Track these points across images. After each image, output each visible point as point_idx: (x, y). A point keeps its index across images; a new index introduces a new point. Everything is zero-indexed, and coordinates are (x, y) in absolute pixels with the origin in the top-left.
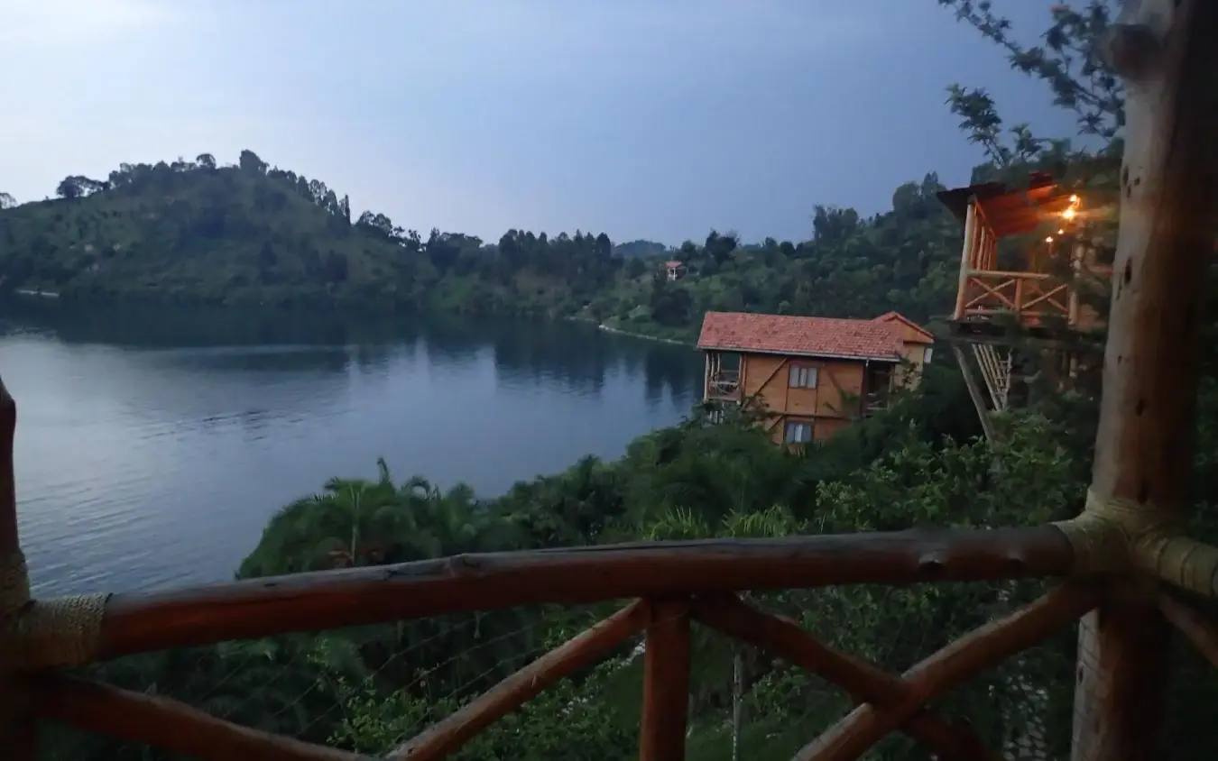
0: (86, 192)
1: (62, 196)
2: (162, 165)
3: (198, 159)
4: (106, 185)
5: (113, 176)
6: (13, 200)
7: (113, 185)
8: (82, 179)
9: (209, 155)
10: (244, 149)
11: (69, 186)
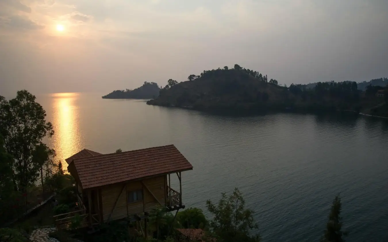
0: (194, 79)
1: (189, 80)
4: (199, 76)
6: (177, 82)
7: (201, 76)
8: (194, 76)
9: (227, 67)
10: (235, 64)
11: (190, 78)
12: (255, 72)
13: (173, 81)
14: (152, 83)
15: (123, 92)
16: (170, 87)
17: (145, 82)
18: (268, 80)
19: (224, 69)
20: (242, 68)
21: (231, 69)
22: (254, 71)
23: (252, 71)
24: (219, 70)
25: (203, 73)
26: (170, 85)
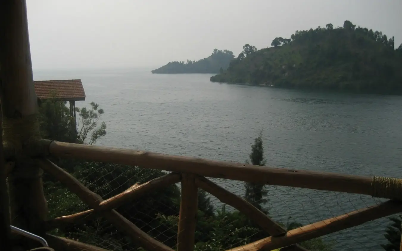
0: (282, 44)
1: (273, 46)
2: (311, 30)
3: (326, 26)
4: (289, 40)
5: (293, 36)
6: (256, 49)
7: (292, 40)
8: (281, 39)
9: (331, 24)
10: (346, 20)
11: (276, 42)
12: (377, 32)
13: (251, 47)
14: (225, 51)
15: (182, 63)
16: (245, 55)
17: (215, 50)
18: (395, 45)
19: (326, 28)
20: (355, 26)
21: (337, 28)
22: (374, 31)
23: (371, 30)
24: (319, 30)
25: (295, 35)
26: (245, 53)
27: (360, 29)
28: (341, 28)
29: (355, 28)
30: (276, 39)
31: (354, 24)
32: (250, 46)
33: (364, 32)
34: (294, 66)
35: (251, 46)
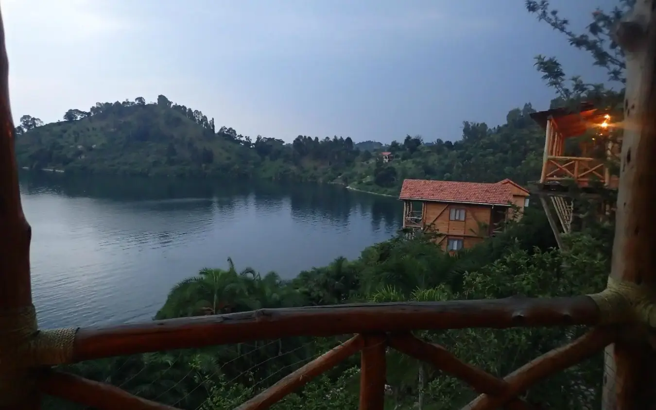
0: (79, 118)
2: (117, 103)
3: (136, 100)
4: (89, 114)
5: (93, 109)
7: (92, 114)
11: (70, 115)
16: (25, 130)
18: (215, 128)
21: (150, 103)
26: (24, 127)
27: (177, 107)
28: (155, 103)
29: (172, 105)
30: (71, 111)
31: (170, 100)
32: (32, 117)
33: (181, 109)
34: (94, 146)
35: (34, 119)
